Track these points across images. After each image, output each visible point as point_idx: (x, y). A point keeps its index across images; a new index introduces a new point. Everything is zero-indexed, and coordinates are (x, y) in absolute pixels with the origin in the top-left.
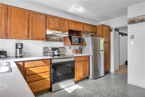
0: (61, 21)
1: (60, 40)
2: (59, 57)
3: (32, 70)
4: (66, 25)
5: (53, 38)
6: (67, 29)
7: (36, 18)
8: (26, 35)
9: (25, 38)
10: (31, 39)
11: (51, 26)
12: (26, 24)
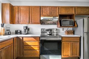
0: (52, 9)
1: (54, 23)
2: (51, 36)
3: (27, 43)
4: (56, 11)
5: (48, 22)
6: (57, 14)
7: (34, 10)
8: (28, 21)
9: (27, 23)
10: (31, 24)
11: (44, 14)
12: (28, 15)
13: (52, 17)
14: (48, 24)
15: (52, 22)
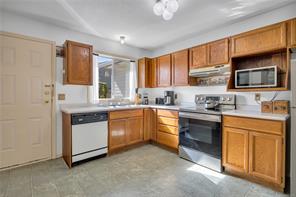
3: (162, 119)
6: (226, 58)
13: (213, 68)
14: (214, 84)
15: (223, 78)
